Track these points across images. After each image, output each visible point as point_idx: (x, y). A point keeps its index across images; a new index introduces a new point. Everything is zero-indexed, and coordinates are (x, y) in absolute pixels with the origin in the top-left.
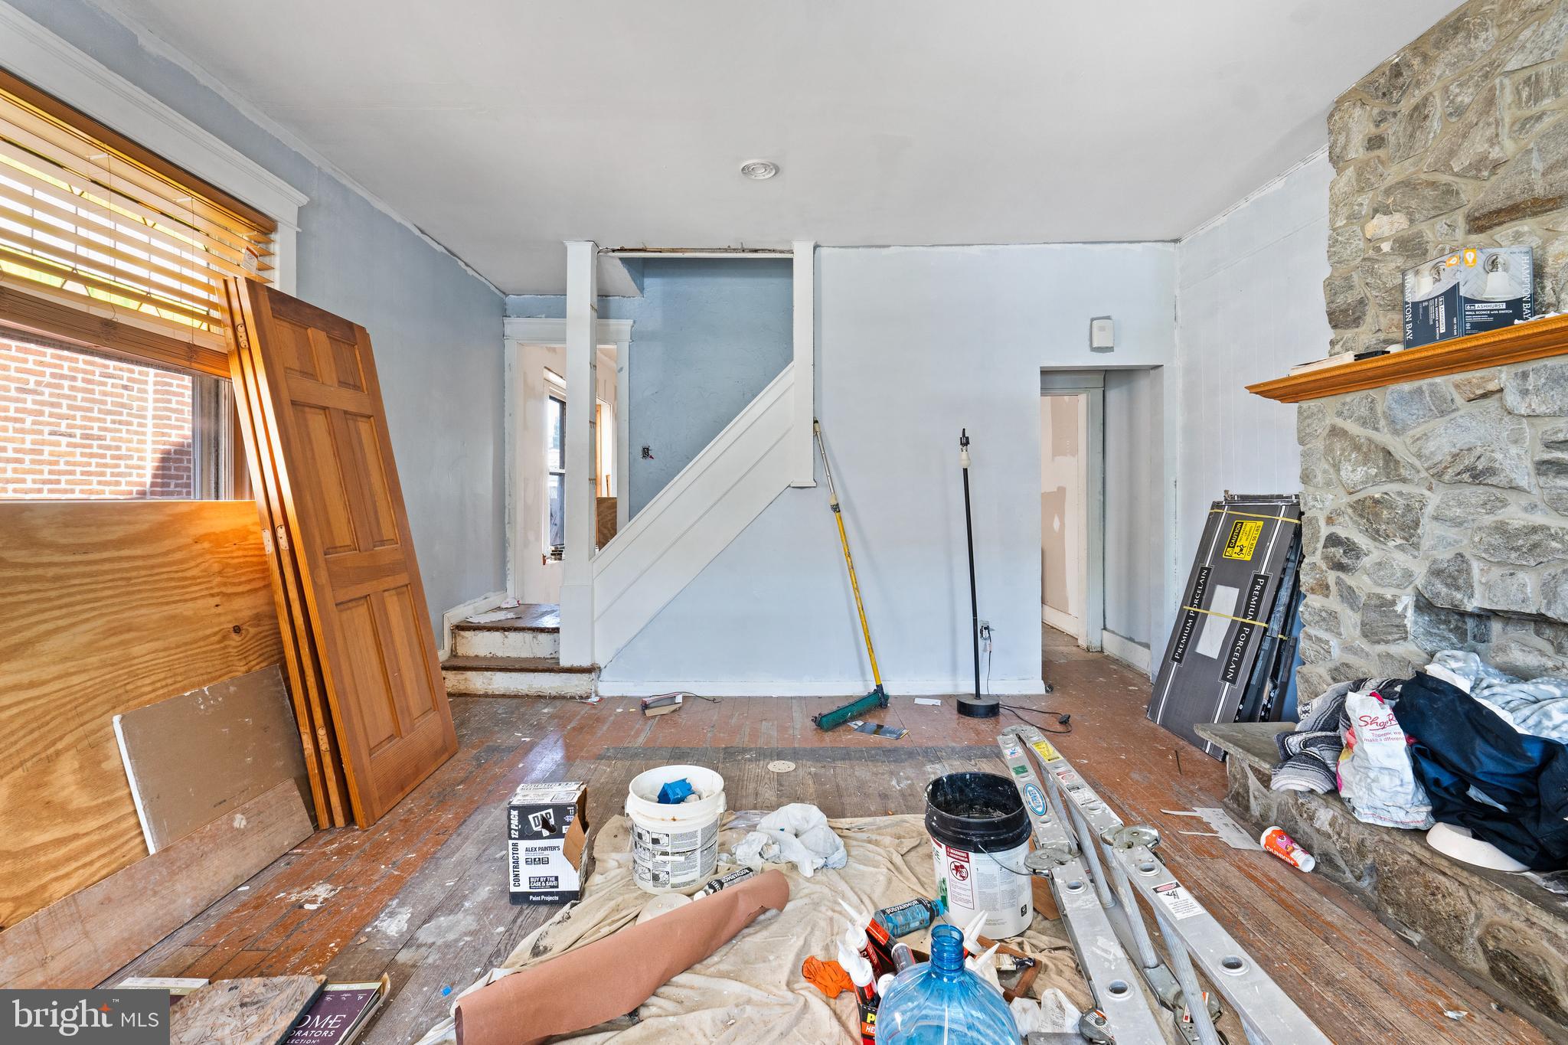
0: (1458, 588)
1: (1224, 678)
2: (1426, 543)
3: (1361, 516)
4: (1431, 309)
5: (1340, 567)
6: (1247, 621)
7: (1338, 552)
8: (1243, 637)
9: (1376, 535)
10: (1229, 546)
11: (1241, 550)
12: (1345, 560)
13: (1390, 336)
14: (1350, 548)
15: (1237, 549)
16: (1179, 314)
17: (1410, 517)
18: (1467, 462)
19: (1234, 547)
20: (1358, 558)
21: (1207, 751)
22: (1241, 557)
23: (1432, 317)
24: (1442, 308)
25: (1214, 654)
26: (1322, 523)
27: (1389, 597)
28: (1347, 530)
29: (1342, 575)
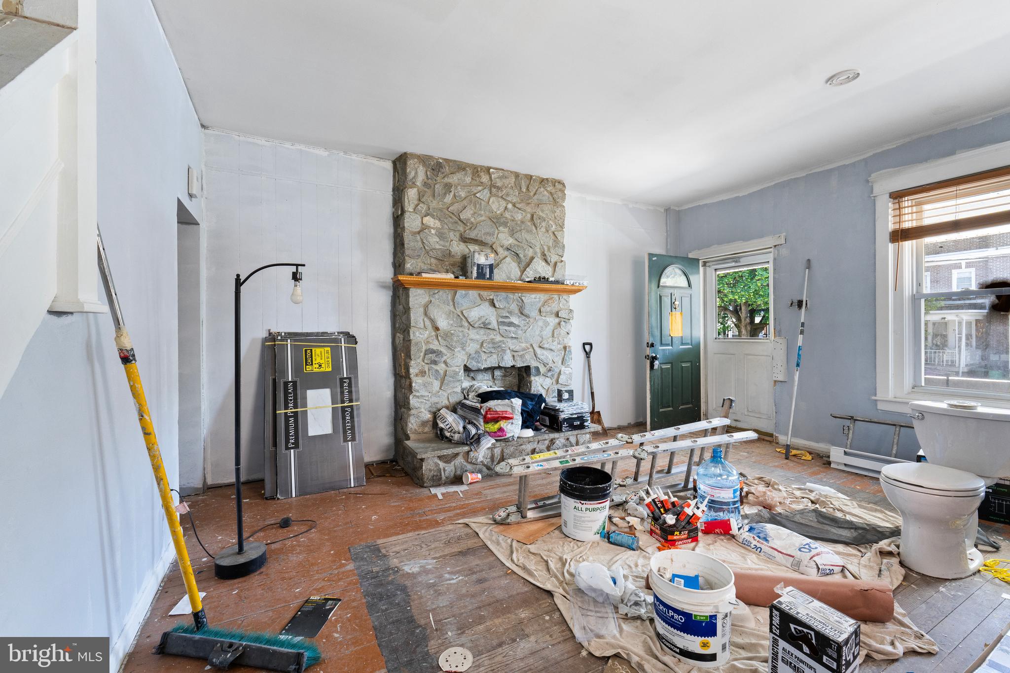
0: (479, 363)
1: (345, 440)
2: (468, 349)
3: (445, 340)
4: (484, 268)
5: (435, 363)
6: (346, 404)
7: (433, 356)
8: (348, 414)
9: (450, 348)
10: (306, 365)
11: (320, 366)
12: (436, 359)
13: (432, 268)
14: (438, 353)
15: (317, 366)
16: (204, 186)
17: (464, 339)
18: (483, 320)
19: (312, 364)
20: (442, 357)
21: (352, 485)
22: (322, 370)
23: (484, 271)
24: (488, 269)
25: (328, 430)
26: (423, 344)
27: (457, 370)
28: (435, 346)
29: (433, 366)
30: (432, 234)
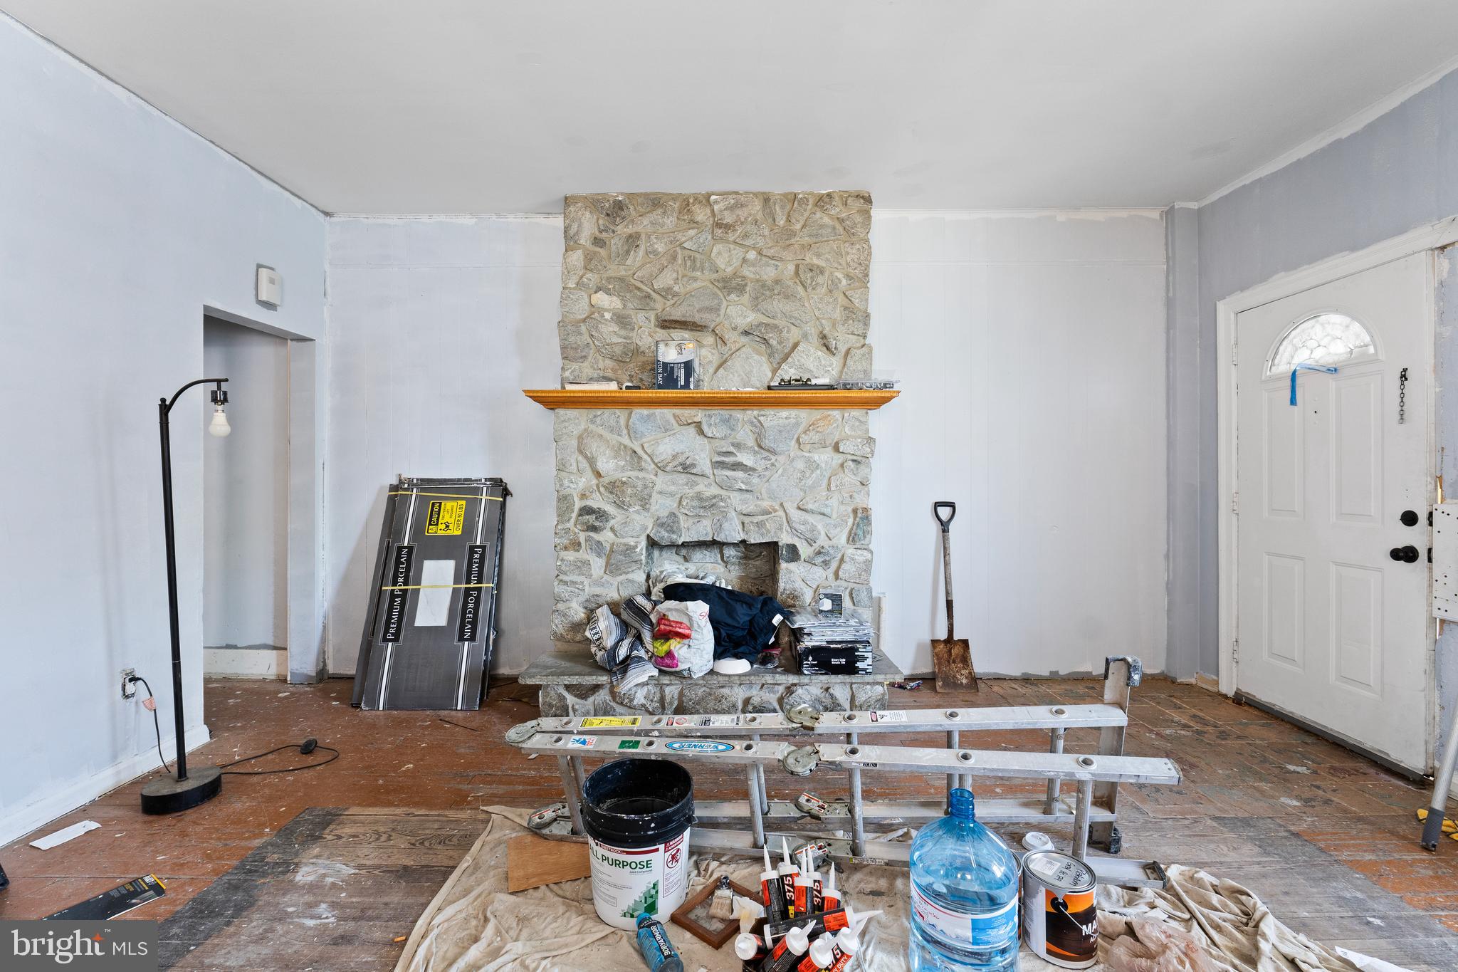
0: (674, 532)
1: (461, 639)
2: (653, 508)
3: (611, 493)
4: (676, 370)
5: (594, 529)
6: (472, 585)
7: (591, 519)
8: (472, 600)
9: (620, 505)
10: (430, 524)
11: (447, 526)
12: (597, 524)
14: (600, 514)
15: (443, 527)
16: (329, 290)
17: (646, 492)
18: (681, 459)
19: (437, 524)
20: (607, 521)
21: (459, 708)
22: (449, 532)
23: (676, 374)
24: (683, 371)
25: (442, 621)
26: (576, 499)
27: (632, 544)
28: (596, 502)
29: (592, 534)
30: (606, 320)
